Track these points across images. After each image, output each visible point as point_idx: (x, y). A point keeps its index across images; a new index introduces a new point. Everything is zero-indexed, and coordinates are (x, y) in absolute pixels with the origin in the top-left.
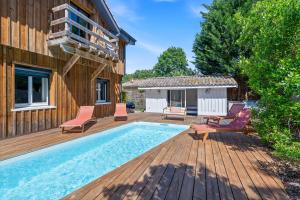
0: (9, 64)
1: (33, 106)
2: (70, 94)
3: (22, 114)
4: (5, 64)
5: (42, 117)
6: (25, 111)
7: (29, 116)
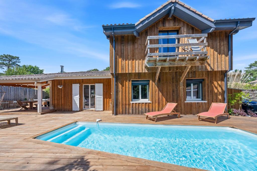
0: (129, 81)
1: (141, 101)
2: (160, 94)
3: (134, 104)
4: (128, 81)
5: (144, 107)
6: (136, 103)
7: (137, 106)
